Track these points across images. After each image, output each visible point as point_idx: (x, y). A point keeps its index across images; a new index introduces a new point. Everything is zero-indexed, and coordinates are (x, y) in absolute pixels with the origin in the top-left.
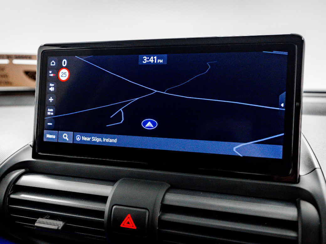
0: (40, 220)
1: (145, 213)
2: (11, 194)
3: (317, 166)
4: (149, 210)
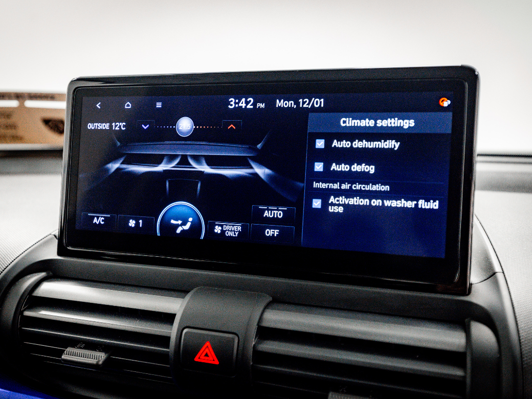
0: (69, 349)
1: (233, 339)
2: (24, 310)
3: (497, 268)
4: (239, 336)
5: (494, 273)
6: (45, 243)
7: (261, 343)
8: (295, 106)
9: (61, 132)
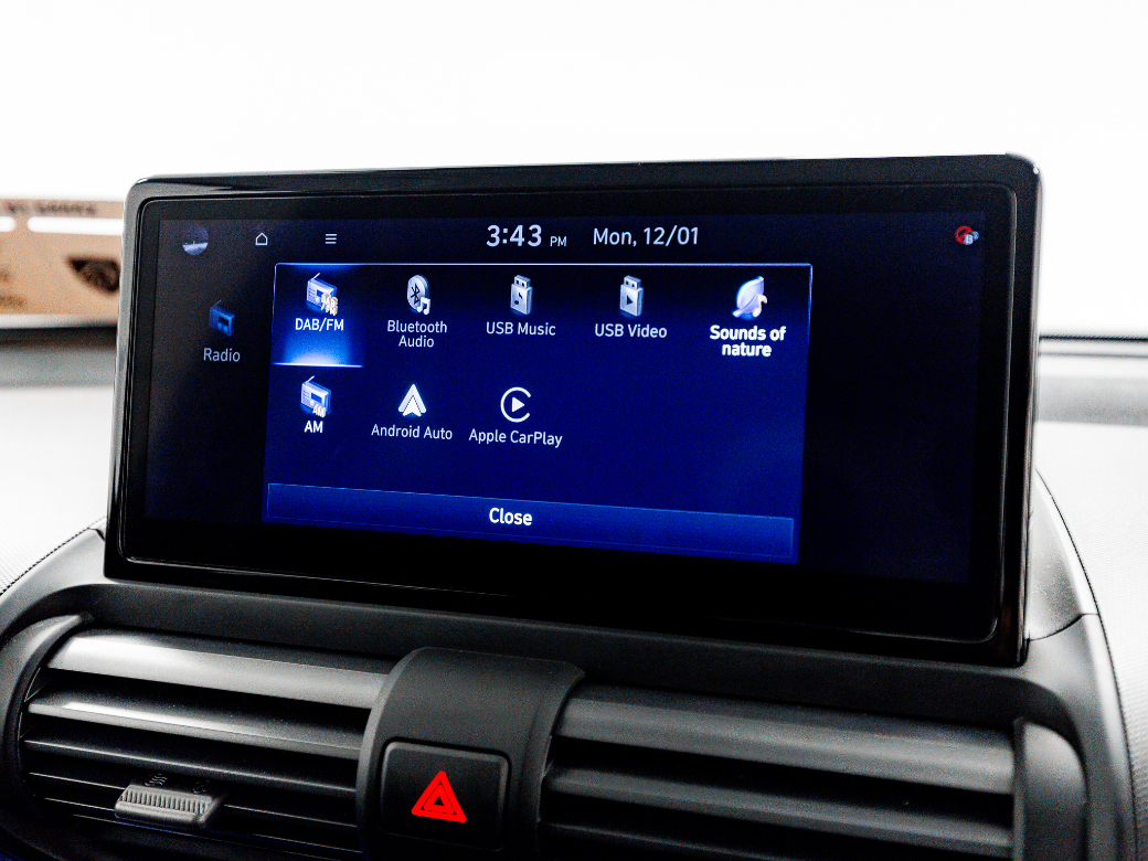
0: (132, 789)
1: (498, 766)
2: (31, 701)
3: (1086, 605)
4: (512, 757)
5: (1079, 617)
6: (77, 548)
7: (559, 774)
8: (635, 243)
9: (112, 287)
